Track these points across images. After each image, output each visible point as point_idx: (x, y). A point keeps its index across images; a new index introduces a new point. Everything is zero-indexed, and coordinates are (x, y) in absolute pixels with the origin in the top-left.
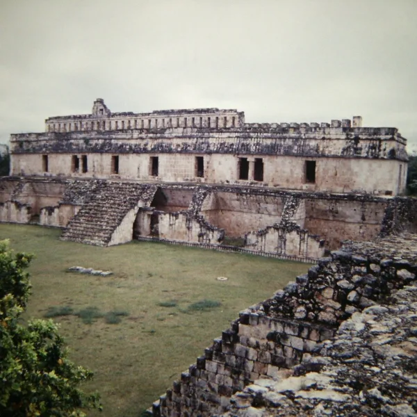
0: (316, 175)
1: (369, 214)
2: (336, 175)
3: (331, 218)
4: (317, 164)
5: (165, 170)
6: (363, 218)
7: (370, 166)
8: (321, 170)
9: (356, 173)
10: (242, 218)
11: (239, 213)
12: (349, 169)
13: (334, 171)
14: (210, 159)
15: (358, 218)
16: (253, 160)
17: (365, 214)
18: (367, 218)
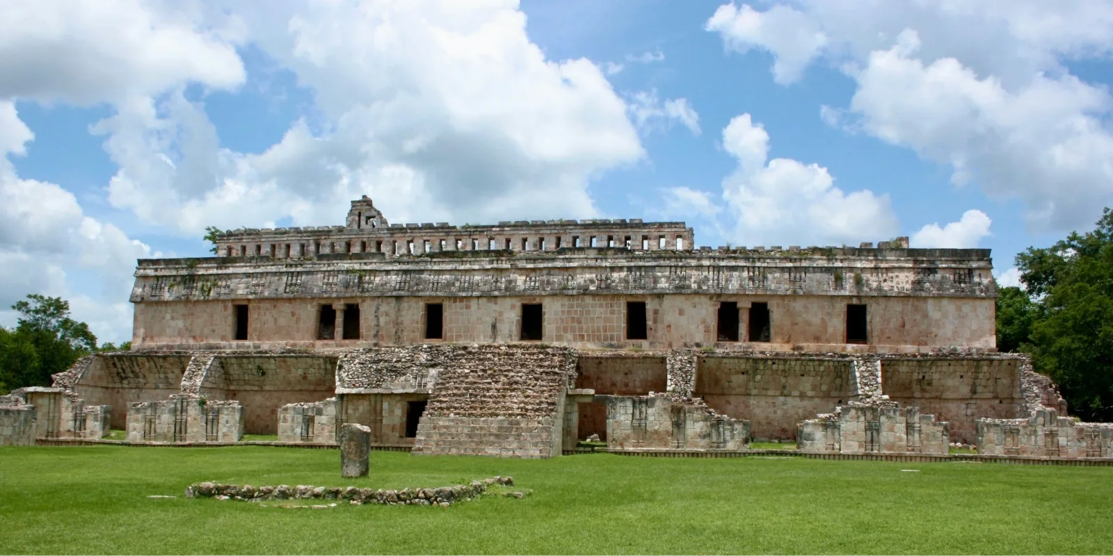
0: (868, 327)
1: (983, 382)
2: (904, 326)
3: (917, 394)
4: (868, 309)
5: (558, 329)
6: (974, 392)
7: (959, 309)
8: (877, 320)
9: (937, 321)
10: (747, 406)
11: (742, 398)
12: (926, 316)
13: (900, 320)
14: (660, 305)
15: (965, 390)
16: (750, 306)
17: (978, 382)
18: (980, 389)
